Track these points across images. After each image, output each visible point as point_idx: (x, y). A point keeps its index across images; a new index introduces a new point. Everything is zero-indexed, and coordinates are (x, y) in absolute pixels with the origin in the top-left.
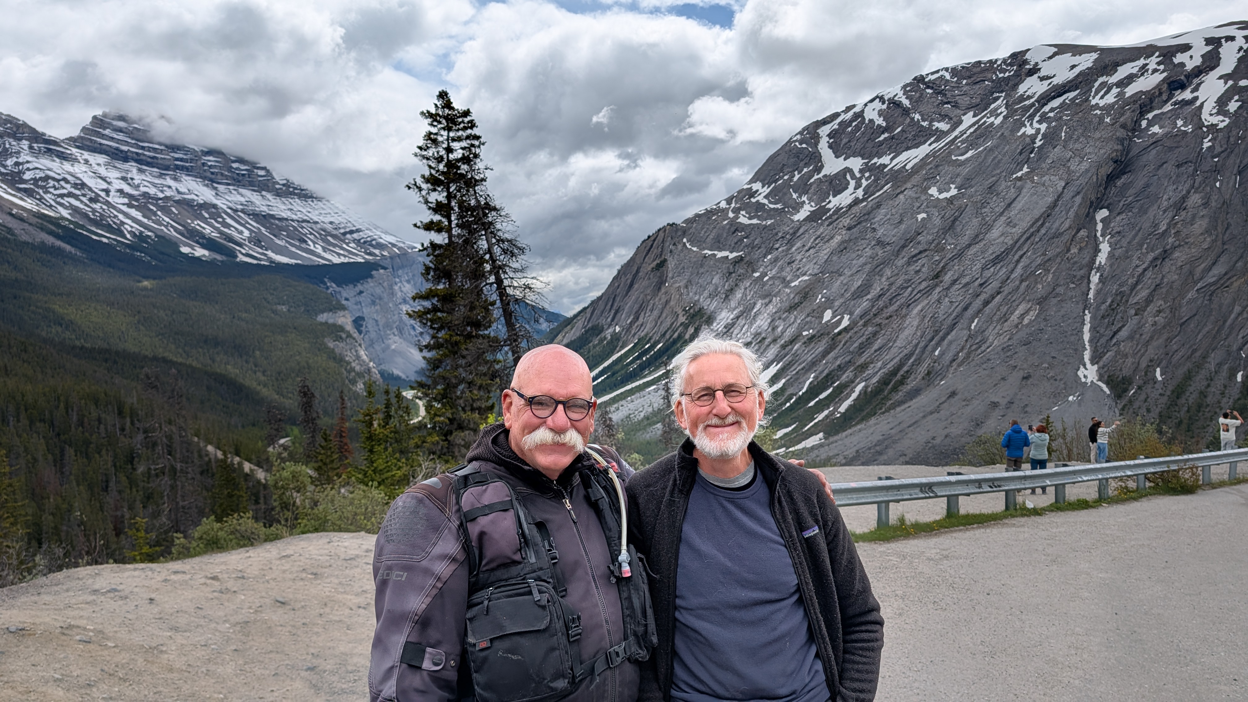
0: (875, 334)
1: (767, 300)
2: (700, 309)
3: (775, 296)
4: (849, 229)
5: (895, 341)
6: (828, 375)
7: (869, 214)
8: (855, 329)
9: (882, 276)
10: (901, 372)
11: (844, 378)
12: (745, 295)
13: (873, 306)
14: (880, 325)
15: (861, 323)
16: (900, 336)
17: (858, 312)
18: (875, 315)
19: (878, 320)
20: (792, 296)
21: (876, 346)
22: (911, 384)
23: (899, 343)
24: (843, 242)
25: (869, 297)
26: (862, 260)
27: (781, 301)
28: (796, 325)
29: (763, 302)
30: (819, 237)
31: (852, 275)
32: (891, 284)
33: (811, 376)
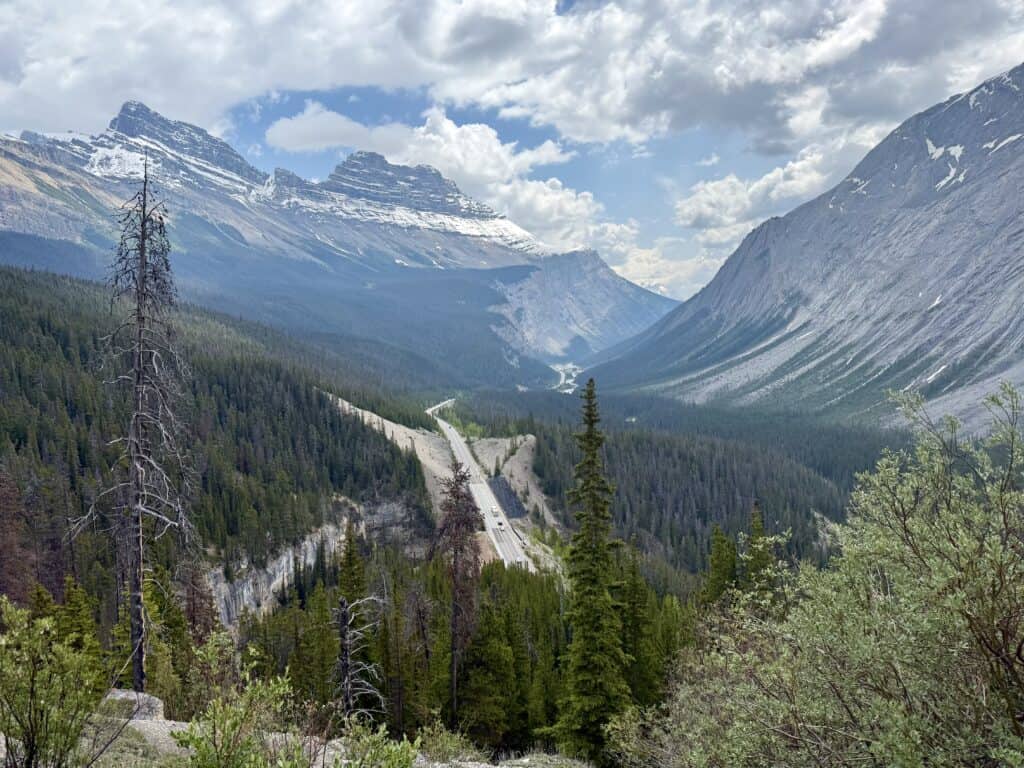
0: (968, 310)
1: (862, 282)
2: (799, 293)
3: (871, 278)
4: (947, 212)
5: (988, 317)
6: (917, 349)
7: (968, 197)
8: (948, 306)
9: (978, 256)
10: (993, 346)
11: (933, 352)
12: (841, 277)
13: (967, 284)
14: (973, 302)
15: (953, 301)
16: (994, 312)
17: (952, 290)
18: (969, 292)
19: (972, 297)
20: (886, 277)
21: (968, 321)
22: (1002, 357)
23: (992, 318)
24: (940, 225)
25: (964, 275)
26: (960, 241)
27: (876, 282)
28: (889, 304)
29: (859, 283)
30: (916, 221)
31: (948, 256)
32: (987, 263)
33: (900, 350)
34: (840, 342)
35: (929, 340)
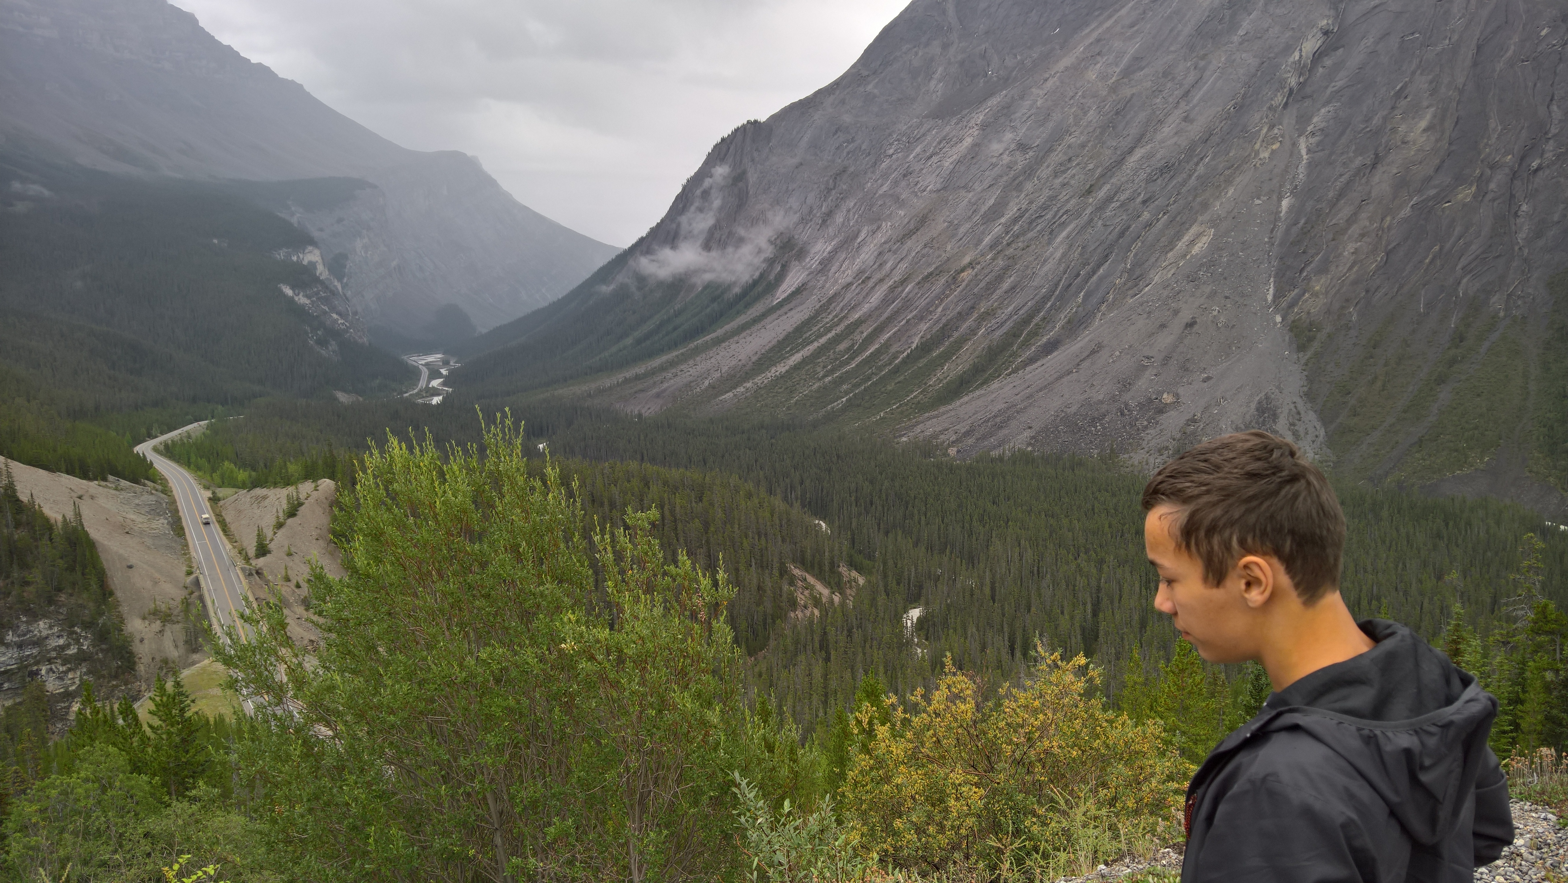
0: (1006, 268)
1: (875, 227)
2: (791, 240)
3: (886, 220)
4: (983, 127)
5: (1031, 279)
6: (945, 325)
8: (982, 264)
9: (1021, 191)
10: (1037, 319)
11: (964, 327)
12: (847, 217)
13: (1007, 233)
14: (1013, 257)
15: (989, 256)
16: (1038, 272)
17: (987, 240)
18: (1009, 245)
19: (1010, 251)
20: (907, 220)
21: (1006, 285)
22: (1048, 335)
23: (1034, 282)
24: (974, 145)
25: (1003, 220)
26: (997, 171)
27: (892, 227)
28: (909, 260)
29: (870, 228)
30: (945, 138)
31: (983, 190)
33: (923, 327)
34: (845, 317)
35: (959, 313)
